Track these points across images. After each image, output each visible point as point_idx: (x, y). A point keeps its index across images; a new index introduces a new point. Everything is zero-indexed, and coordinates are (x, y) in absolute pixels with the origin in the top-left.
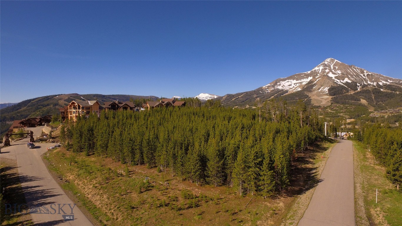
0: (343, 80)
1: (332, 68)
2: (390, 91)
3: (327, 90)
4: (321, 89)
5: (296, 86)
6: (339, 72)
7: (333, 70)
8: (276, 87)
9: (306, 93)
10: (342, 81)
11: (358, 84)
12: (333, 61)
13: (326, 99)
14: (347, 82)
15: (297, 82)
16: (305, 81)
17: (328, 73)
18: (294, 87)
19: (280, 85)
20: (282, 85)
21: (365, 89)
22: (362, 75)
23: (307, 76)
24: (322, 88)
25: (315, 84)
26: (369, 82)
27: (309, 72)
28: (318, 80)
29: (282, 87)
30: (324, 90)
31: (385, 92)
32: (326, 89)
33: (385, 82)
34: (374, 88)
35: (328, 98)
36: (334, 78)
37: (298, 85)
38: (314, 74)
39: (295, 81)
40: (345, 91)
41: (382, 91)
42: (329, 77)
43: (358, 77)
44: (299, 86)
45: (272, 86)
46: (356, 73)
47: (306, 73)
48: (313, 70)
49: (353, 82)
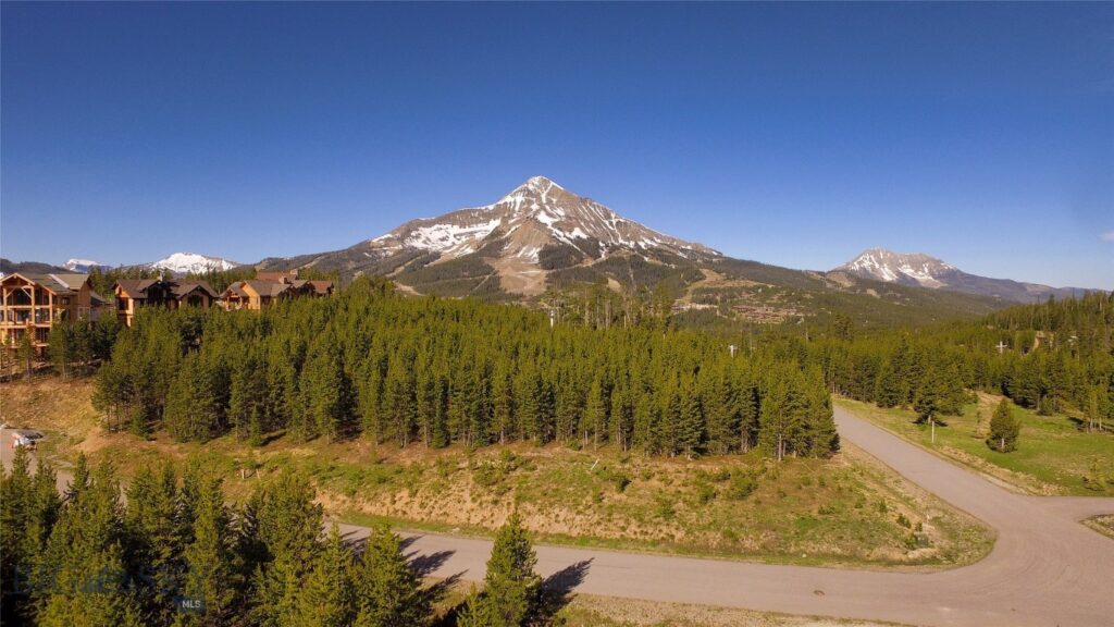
0: (571, 232)
1: (544, 201)
2: (661, 263)
3: (536, 255)
4: (521, 253)
5: (460, 242)
6: (561, 212)
7: (548, 207)
8: (409, 243)
9: (487, 261)
10: (567, 234)
11: (601, 244)
12: (545, 183)
13: (534, 278)
14: (578, 237)
15: (463, 231)
16: (483, 230)
17: (537, 212)
18: (454, 244)
19: (418, 237)
20: (423, 238)
21: (614, 254)
22: (607, 223)
23: (488, 217)
24: (524, 248)
25: (508, 240)
26: (621, 241)
27: (491, 207)
28: (513, 229)
29: (425, 242)
30: (530, 254)
31: (652, 265)
32: (534, 253)
33: (649, 242)
34: (632, 253)
35: (538, 276)
36: (550, 227)
37: (464, 239)
38: (504, 212)
39: (456, 229)
40: (575, 259)
41: (646, 263)
42: (539, 222)
43: (600, 226)
44: (469, 243)
45: (398, 239)
46: (595, 216)
47: (483, 208)
48: (501, 202)
49: (591, 238)
